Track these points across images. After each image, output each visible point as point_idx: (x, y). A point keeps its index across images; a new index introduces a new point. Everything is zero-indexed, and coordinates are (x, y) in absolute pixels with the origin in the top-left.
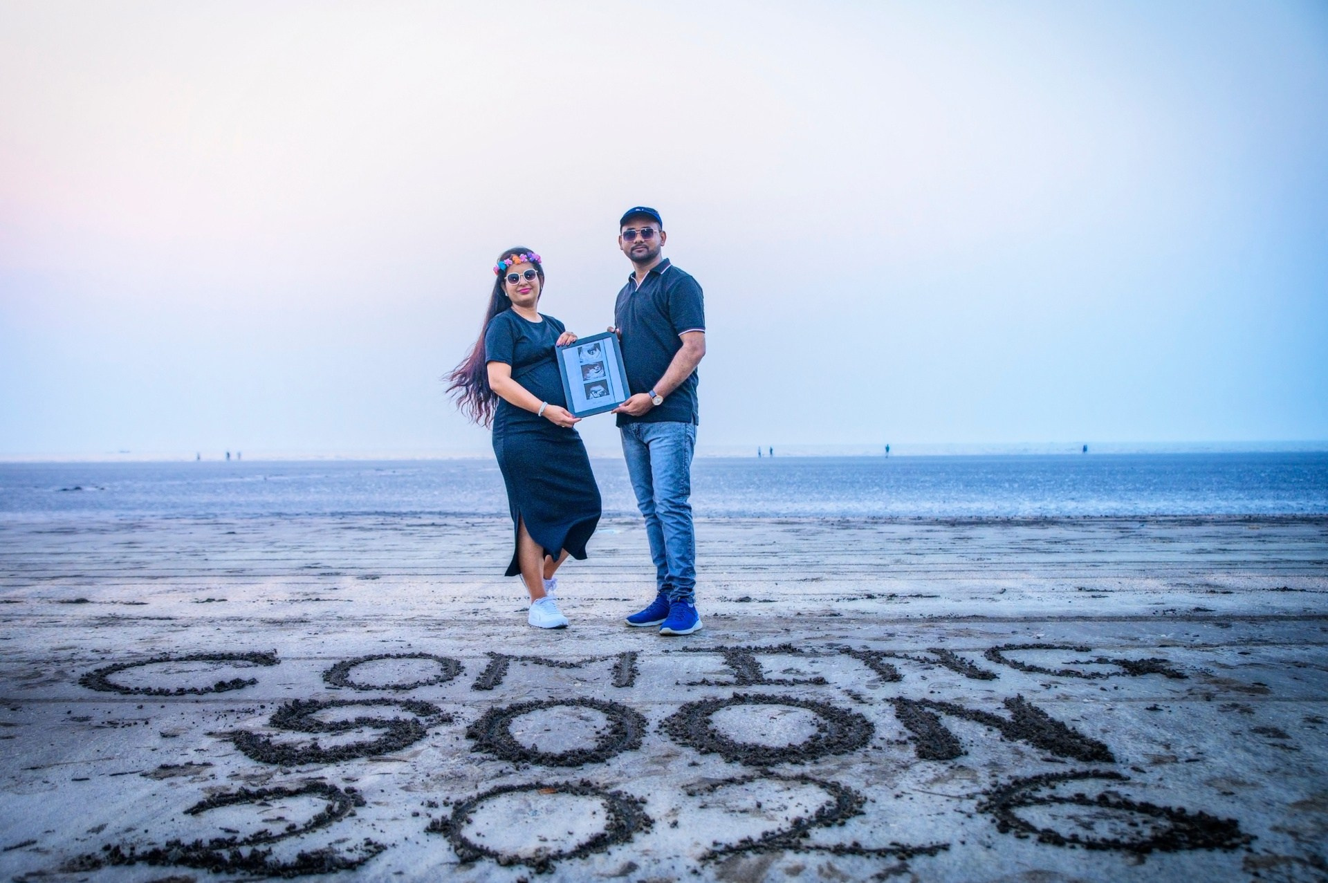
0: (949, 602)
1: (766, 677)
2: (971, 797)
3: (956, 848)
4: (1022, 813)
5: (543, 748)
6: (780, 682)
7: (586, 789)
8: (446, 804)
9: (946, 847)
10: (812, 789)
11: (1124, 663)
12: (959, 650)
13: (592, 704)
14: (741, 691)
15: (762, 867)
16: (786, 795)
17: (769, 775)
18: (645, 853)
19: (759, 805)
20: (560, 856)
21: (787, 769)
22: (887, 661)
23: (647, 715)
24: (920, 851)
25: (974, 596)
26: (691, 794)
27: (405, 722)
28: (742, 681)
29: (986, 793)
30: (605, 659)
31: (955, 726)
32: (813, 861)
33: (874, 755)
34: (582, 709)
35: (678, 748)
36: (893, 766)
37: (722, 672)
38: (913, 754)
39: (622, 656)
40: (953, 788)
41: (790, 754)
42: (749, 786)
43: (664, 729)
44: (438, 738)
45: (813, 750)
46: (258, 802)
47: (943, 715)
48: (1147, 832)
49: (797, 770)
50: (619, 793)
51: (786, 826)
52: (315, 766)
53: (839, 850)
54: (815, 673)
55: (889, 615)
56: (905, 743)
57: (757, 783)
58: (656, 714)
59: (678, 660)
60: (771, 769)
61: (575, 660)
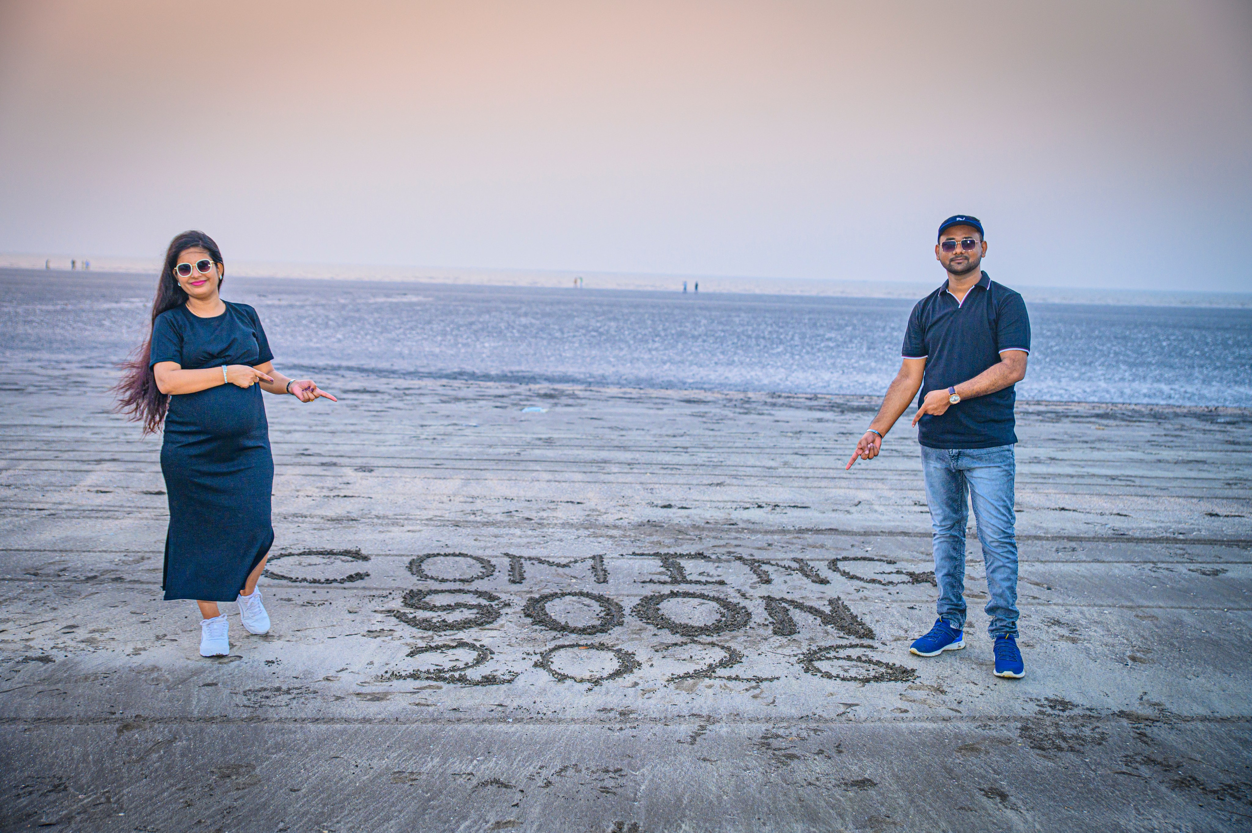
0: (817, 514)
1: (689, 578)
2: (795, 656)
3: (783, 679)
4: (817, 664)
5: (572, 624)
6: (698, 582)
7: (602, 647)
8: (535, 654)
9: (778, 678)
10: (717, 649)
11: (911, 574)
12: (812, 560)
13: (588, 595)
14: (676, 588)
15: (695, 685)
16: (705, 652)
17: (694, 642)
18: (641, 678)
19: (691, 657)
20: (602, 678)
21: (704, 638)
22: (765, 567)
23: (622, 604)
24: (766, 679)
25: (836, 508)
26: (657, 651)
27: (485, 606)
28: (675, 581)
29: (803, 654)
30: (583, 560)
31: (797, 615)
32: (717, 682)
33: (750, 632)
34: (582, 598)
35: (644, 625)
36: (759, 638)
37: (661, 573)
38: (771, 632)
39: (594, 558)
40: (787, 651)
41: (705, 630)
42: (685, 647)
43: (634, 614)
44: (509, 616)
45: (717, 628)
46: (439, 651)
47: (791, 608)
48: (872, 673)
49: (709, 639)
50: (621, 650)
51: (705, 667)
52: (452, 632)
53: (729, 678)
54: (719, 576)
55: (771, 526)
56: (767, 625)
57: (689, 646)
58: (628, 604)
59: (631, 562)
60: (696, 639)
61: (564, 561)
